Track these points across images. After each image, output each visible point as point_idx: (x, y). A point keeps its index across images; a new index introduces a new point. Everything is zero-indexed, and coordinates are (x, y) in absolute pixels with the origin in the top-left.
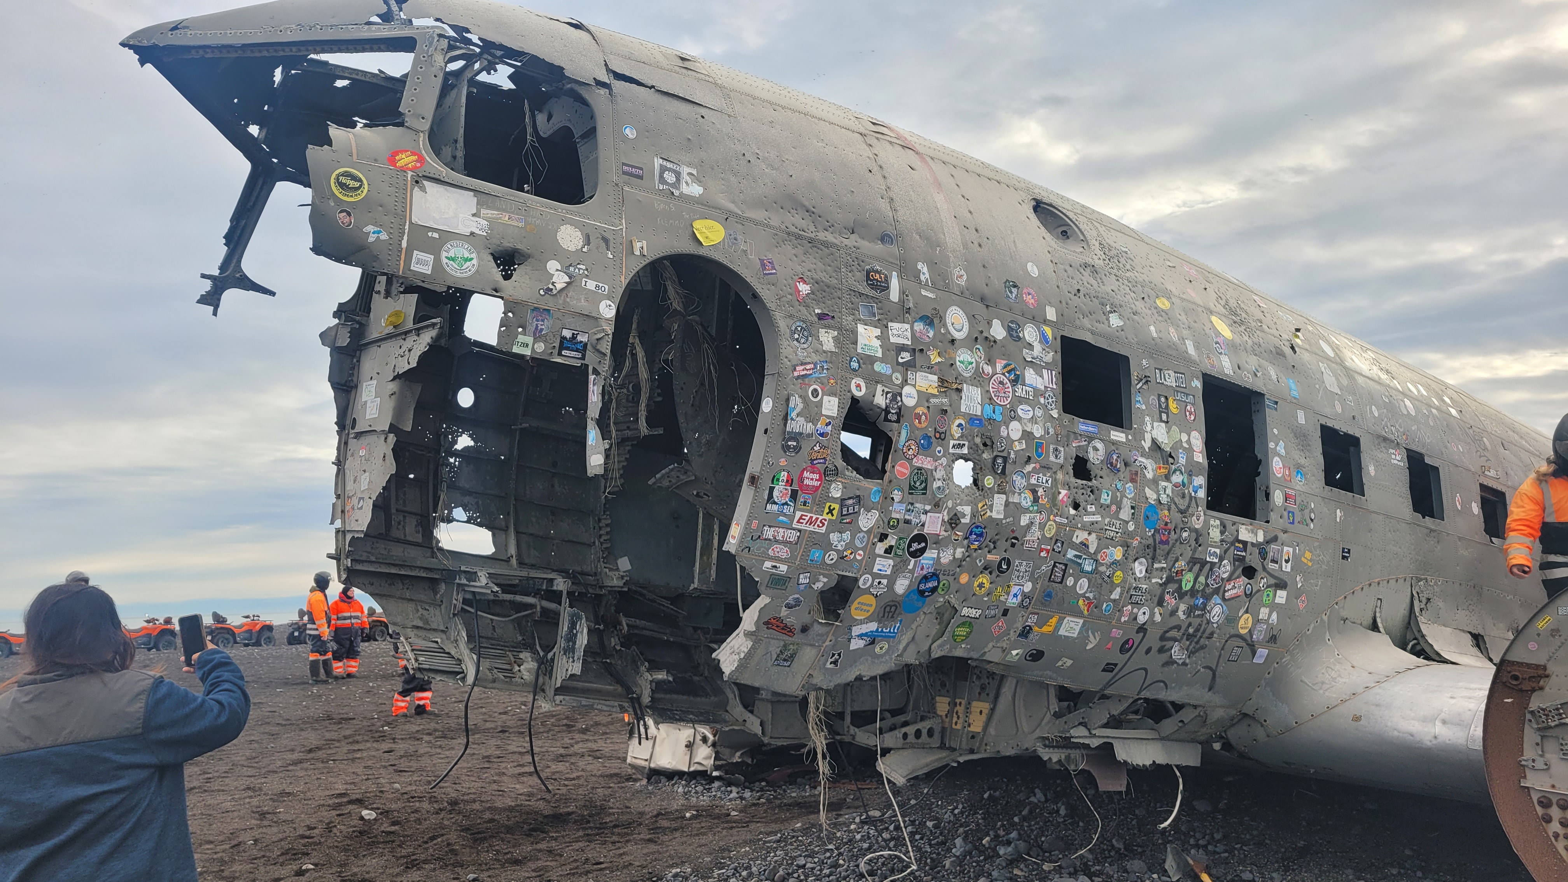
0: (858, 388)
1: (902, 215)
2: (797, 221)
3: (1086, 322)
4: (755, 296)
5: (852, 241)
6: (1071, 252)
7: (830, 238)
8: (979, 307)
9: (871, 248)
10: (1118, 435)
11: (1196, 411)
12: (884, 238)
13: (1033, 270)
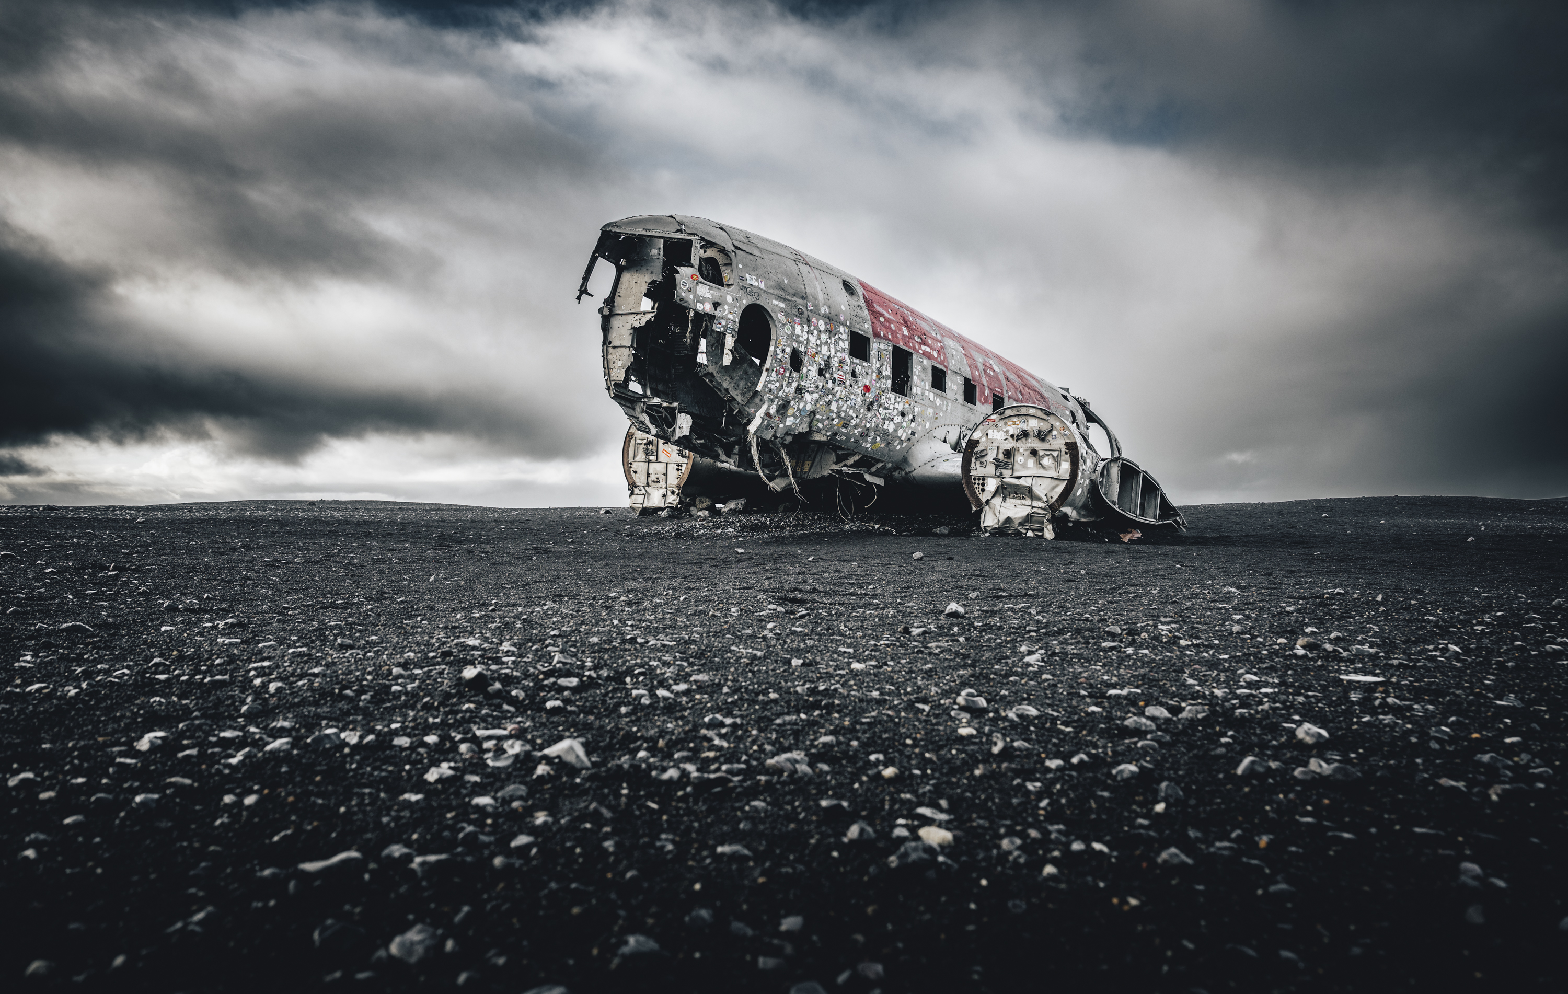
0: (795, 345)
1: (807, 290)
2: (780, 293)
3: (858, 326)
4: (771, 316)
5: (794, 299)
6: (854, 301)
7: (789, 298)
8: (827, 321)
9: (799, 301)
10: (865, 364)
11: (889, 357)
12: (802, 298)
13: (843, 308)
